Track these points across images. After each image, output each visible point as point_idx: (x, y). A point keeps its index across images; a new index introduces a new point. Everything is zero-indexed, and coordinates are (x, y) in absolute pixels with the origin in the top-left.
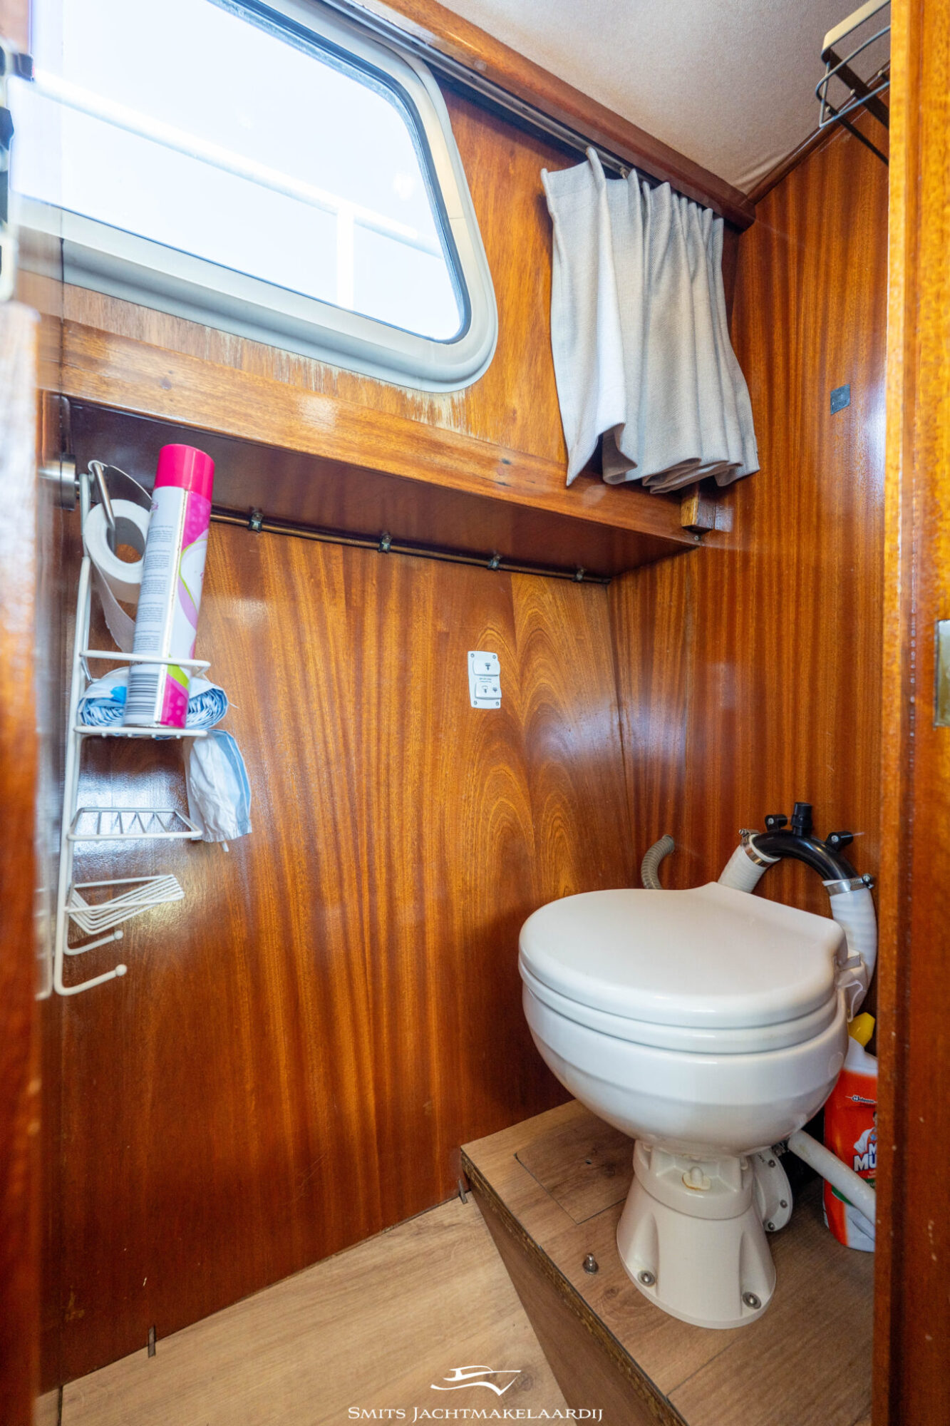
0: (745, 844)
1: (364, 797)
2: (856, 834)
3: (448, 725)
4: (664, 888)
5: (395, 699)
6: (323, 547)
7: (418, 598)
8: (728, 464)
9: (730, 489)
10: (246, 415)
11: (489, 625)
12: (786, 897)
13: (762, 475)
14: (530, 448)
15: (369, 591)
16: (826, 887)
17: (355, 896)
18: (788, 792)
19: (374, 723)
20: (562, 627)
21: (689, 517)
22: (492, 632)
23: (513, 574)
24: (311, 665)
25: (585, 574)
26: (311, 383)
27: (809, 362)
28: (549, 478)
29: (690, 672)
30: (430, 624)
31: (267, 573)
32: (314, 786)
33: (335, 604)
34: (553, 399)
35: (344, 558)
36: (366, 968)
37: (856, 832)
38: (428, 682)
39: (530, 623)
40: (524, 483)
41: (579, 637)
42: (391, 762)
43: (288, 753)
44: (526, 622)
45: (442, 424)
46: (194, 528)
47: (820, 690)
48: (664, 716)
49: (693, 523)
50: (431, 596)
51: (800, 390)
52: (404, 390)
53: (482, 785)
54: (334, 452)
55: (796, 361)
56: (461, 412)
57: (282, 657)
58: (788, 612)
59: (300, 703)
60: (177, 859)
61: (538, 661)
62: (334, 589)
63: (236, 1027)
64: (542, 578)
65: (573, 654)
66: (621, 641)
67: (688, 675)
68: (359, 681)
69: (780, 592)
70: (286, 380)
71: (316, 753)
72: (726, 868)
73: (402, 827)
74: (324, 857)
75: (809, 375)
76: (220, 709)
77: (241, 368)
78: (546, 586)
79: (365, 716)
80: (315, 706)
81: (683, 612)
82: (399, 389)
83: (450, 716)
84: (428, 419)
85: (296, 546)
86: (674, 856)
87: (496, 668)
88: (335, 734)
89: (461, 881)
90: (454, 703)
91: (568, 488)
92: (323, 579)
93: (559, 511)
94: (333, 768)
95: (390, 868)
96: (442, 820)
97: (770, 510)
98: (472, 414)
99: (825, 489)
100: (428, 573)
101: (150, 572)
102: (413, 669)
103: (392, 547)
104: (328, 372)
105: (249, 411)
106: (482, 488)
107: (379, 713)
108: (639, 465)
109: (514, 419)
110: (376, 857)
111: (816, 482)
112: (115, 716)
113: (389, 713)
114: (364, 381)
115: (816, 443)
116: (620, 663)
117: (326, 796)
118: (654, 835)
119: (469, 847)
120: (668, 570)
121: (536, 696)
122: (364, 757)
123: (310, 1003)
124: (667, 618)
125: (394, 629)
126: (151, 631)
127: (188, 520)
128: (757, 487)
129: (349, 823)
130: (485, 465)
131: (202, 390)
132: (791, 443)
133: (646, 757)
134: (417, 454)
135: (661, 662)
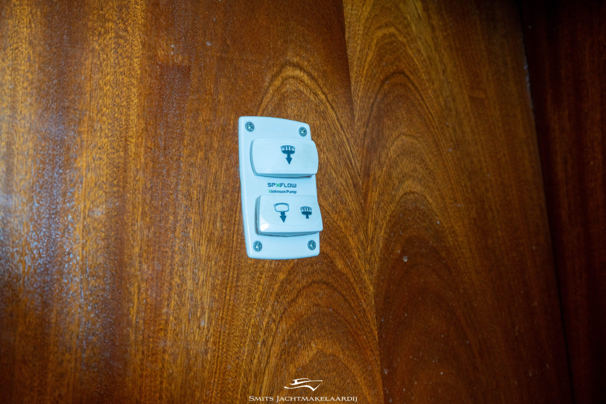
3: (185, 311)
11: (290, 56)
22: (298, 74)
30: (138, 45)
39: (380, 57)
41: (477, 95)
44: (371, 54)
61: (398, 143)
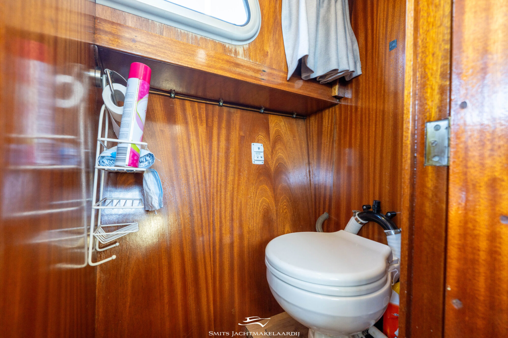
0: (355, 216)
1: (212, 196)
2: (398, 213)
3: (244, 170)
4: (324, 232)
5: (224, 160)
6: (198, 104)
7: (233, 123)
8: (349, 71)
9: (351, 81)
10: (164, 52)
11: (260, 134)
12: (370, 236)
13: (363, 76)
14: (273, 66)
15: (215, 120)
16: (385, 233)
17: (208, 232)
18: (371, 196)
19: (216, 169)
20: (288, 135)
21: (335, 93)
22: (261, 136)
23: (269, 115)
24: (192, 147)
25: (296, 115)
26: (189, 41)
27: (381, 31)
28: (281, 77)
29: (335, 151)
30: (238, 133)
31: (177, 113)
32: (193, 191)
33: (202, 125)
34: (282, 48)
35: (206, 108)
36: (211, 259)
37: (397, 212)
38: (237, 154)
39: (275, 133)
40: (271, 79)
41: (294, 139)
42: (222, 183)
43: (183, 179)
45: (240, 57)
46: (142, 93)
47: (384, 157)
48: (325, 167)
49: (336, 95)
50: (238, 123)
51: (377, 43)
52: (225, 44)
53: (256, 192)
54: (198, 67)
55: (376, 31)
56: (247, 52)
57: (181, 144)
58: (372, 127)
59: (188, 161)
60: (141, 217)
61: (278, 147)
62: (202, 120)
63: (161, 279)
64: (280, 116)
65: (292, 145)
66: (310, 140)
67: (334, 152)
68: (210, 153)
69: (369, 121)
70: (180, 40)
71: (194, 179)
72: (347, 225)
73: (225, 208)
74: (196, 218)
75: (381, 37)
76: (152, 161)
77: (163, 35)
78: (282, 119)
79: (212, 166)
80: (194, 162)
81: (333, 128)
82: (223, 43)
83: (245, 167)
84: (234, 55)
85: (188, 104)
86: (329, 220)
87: (262, 149)
88: (201, 172)
89: (247, 228)
90: (246, 162)
91: (288, 81)
92: (198, 116)
93: (285, 90)
94: (200, 185)
95: (221, 222)
96: (241, 205)
97: (366, 89)
98: (251, 53)
99: (387, 80)
100: (237, 114)
101: (126, 109)
102: (231, 149)
103: (224, 104)
104: (196, 37)
105: (166, 51)
106: (255, 81)
107: (218, 165)
108: (315, 72)
109: (267, 55)
110: (216, 218)
111: (383, 77)
112: (113, 163)
113: (222, 165)
114: (210, 40)
115: (384, 63)
116: (310, 148)
117: (197, 195)
118: (321, 212)
119: (251, 215)
120: (327, 113)
121: (278, 160)
122: (212, 181)
123: (190, 271)
124: (327, 131)
125: (224, 134)
126: (125, 131)
127: (140, 90)
128: (361, 80)
129: (206, 205)
130: (256, 72)
131: (148, 43)
132: (374, 63)
133: (318, 183)
134: (229, 68)
135: (324, 147)
